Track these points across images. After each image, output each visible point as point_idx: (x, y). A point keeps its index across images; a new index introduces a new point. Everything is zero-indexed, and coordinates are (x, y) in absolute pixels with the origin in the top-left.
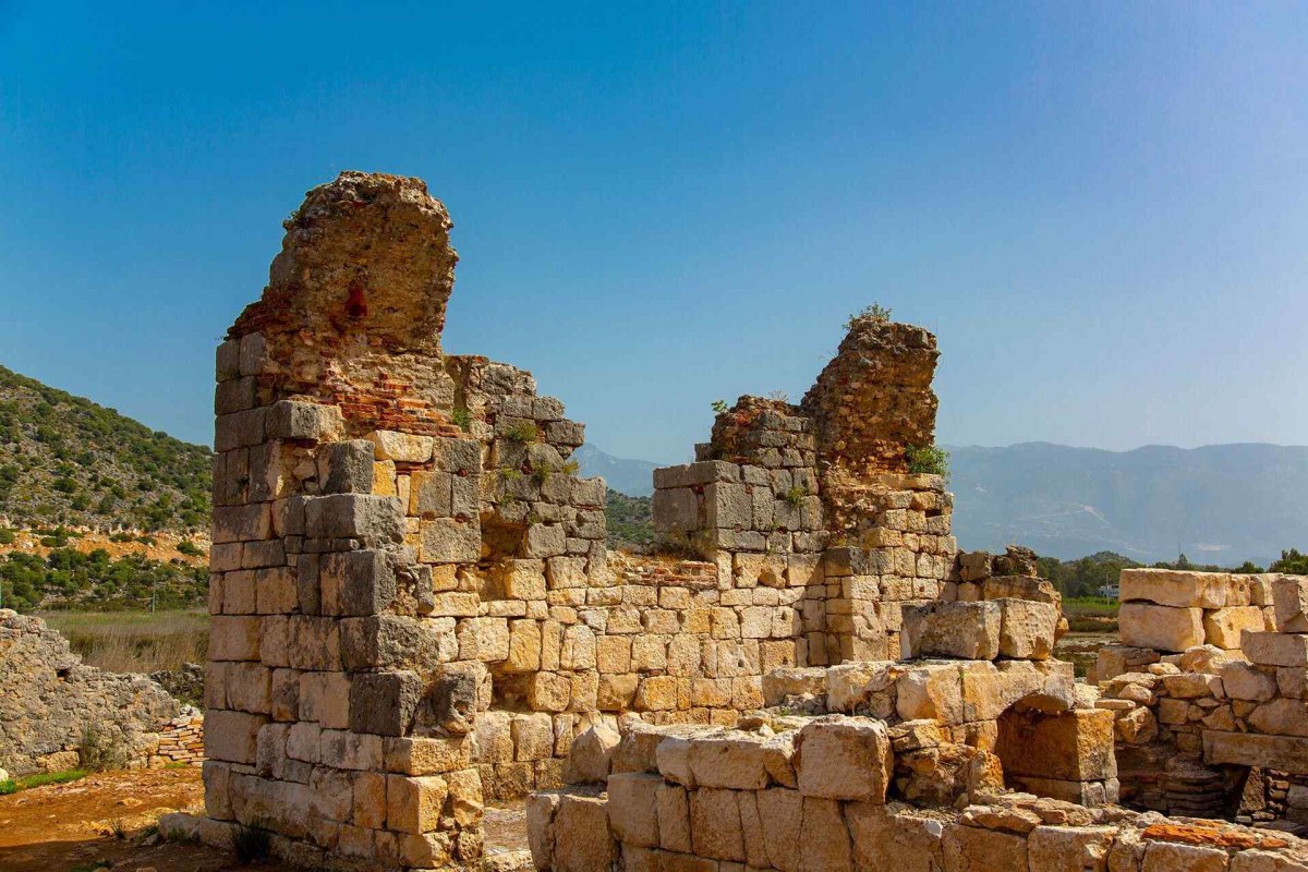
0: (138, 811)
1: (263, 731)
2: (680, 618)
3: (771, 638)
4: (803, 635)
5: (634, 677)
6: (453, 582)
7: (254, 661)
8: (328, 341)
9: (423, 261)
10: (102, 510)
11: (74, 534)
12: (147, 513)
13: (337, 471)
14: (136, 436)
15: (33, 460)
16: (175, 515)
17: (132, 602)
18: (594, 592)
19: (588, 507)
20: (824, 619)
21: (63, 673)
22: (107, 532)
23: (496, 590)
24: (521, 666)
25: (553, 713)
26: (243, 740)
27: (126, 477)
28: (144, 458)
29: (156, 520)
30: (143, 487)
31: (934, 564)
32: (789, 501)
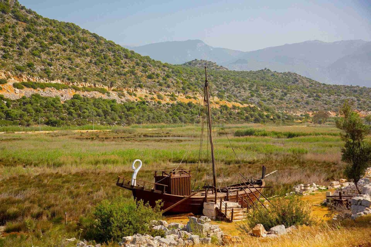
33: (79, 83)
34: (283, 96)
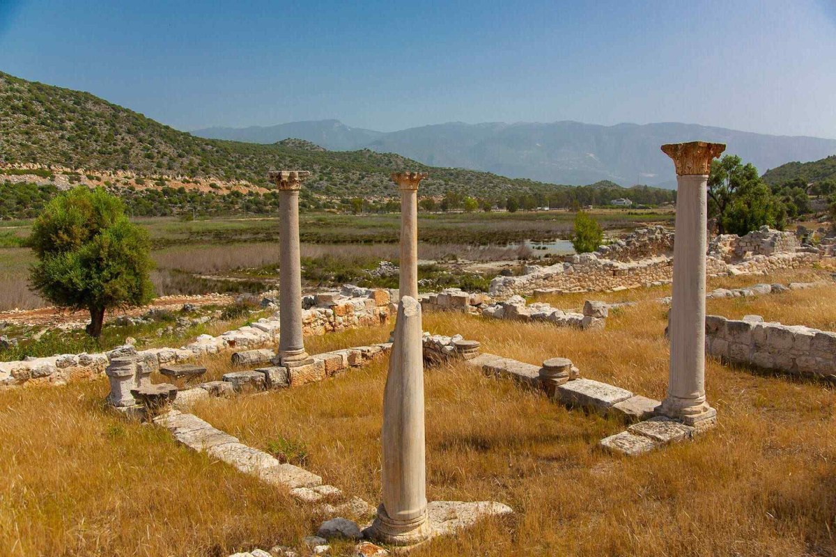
10: (168, 168)
11: (165, 180)
12: (187, 169)
14: (157, 128)
15: (130, 143)
16: (199, 169)
22: (175, 178)
27: (172, 152)
29: (193, 172)
30: (180, 156)
33: (22, 164)
34: (359, 179)
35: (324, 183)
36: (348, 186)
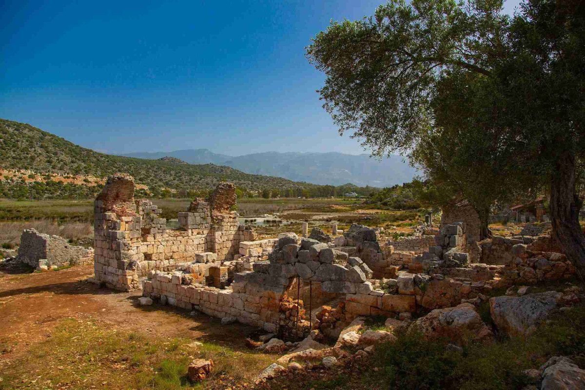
0: (82, 275)
1: (104, 267)
2: (181, 242)
3: (200, 244)
4: (207, 243)
5: (171, 253)
6: (136, 241)
7: (102, 255)
8: (113, 202)
9: (129, 187)
10: (61, 169)
11: (53, 176)
12: (74, 170)
13: (115, 226)
14: (70, 146)
15: (40, 153)
16: (83, 171)
17: (70, 197)
18: (163, 239)
19: (162, 224)
20: (211, 240)
21: (66, 247)
22: (62, 175)
23: (145, 240)
24: (149, 253)
25: (156, 261)
26: (101, 268)
27: (68, 159)
28: (73, 153)
29: (77, 172)
30: (72, 162)
31: (234, 228)
32: (204, 219)
34: (199, 180)
35: (176, 182)
36: (191, 184)
